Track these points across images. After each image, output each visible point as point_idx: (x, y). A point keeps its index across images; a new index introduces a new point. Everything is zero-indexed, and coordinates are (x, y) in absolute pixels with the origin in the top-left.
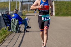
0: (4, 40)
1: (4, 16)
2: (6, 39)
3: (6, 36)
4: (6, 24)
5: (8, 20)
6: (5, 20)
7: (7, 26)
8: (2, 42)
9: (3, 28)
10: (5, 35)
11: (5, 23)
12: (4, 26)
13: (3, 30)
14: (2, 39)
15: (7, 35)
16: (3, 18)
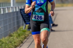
0: (22, 43)
1: (22, 11)
2: (25, 41)
3: (25, 37)
4: (25, 22)
5: (27, 17)
6: (24, 17)
8: (20, 44)
9: (21, 27)
10: (23, 36)
11: (24, 20)
12: (23, 25)
13: (21, 30)
14: (21, 41)
15: (26, 35)
16: (22, 14)
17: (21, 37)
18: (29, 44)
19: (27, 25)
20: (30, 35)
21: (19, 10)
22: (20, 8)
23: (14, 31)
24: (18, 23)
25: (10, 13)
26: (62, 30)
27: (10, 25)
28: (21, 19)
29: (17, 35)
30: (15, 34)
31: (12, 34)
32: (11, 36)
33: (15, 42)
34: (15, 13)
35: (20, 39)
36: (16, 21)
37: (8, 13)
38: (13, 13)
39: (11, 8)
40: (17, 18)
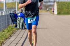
0: (11, 36)
1: (11, 15)
2: (12, 35)
3: (13, 32)
4: (13, 22)
5: (15, 18)
6: (12, 18)
7: (14, 23)
8: (9, 37)
9: (10, 25)
10: (12, 32)
11: (12, 21)
12: (11, 24)
13: (10, 27)
14: (10, 35)
15: (14, 31)
16: (11, 17)
17: (10, 32)
18: (16, 37)
19: (14, 24)
20: (16, 31)
21: (9, 14)
22: (10, 12)
23: (5, 28)
24: (8, 22)
25: (3, 15)
26: (40, 28)
27: (3, 23)
28: (10, 20)
29: (7, 31)
30: (6, 30)
31: (4, 30)
32: (3, 31)
33: (6, 36)
34: (6, 16)
35: (9, 34)
36: (7, 21)
37: (1, 16)
38: (5, 15)
39: (3, 12)
40: (8, 19)
